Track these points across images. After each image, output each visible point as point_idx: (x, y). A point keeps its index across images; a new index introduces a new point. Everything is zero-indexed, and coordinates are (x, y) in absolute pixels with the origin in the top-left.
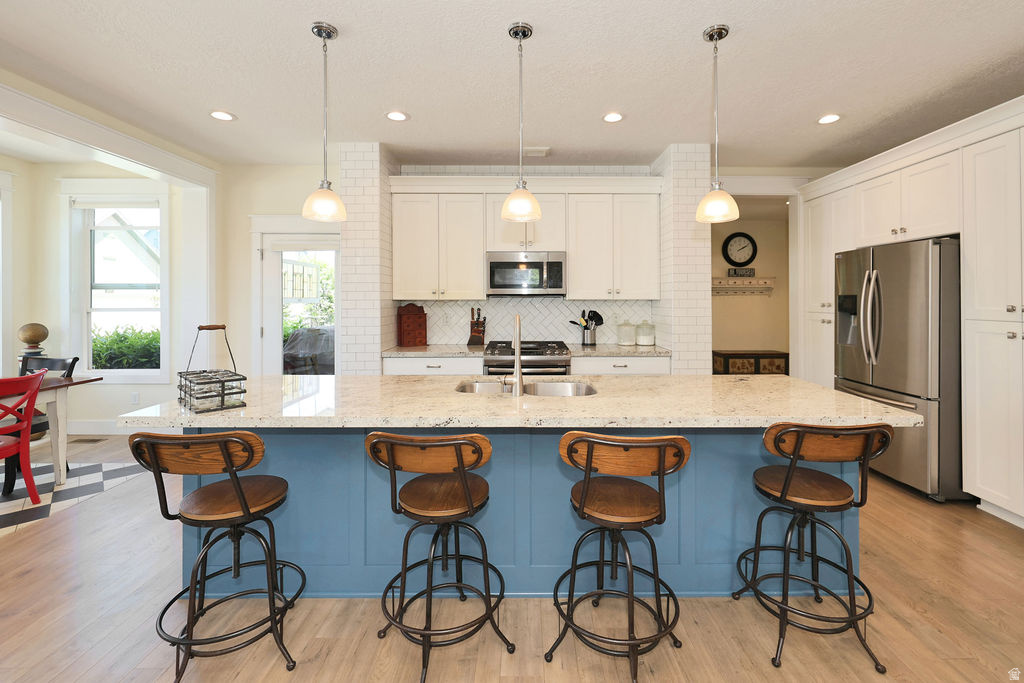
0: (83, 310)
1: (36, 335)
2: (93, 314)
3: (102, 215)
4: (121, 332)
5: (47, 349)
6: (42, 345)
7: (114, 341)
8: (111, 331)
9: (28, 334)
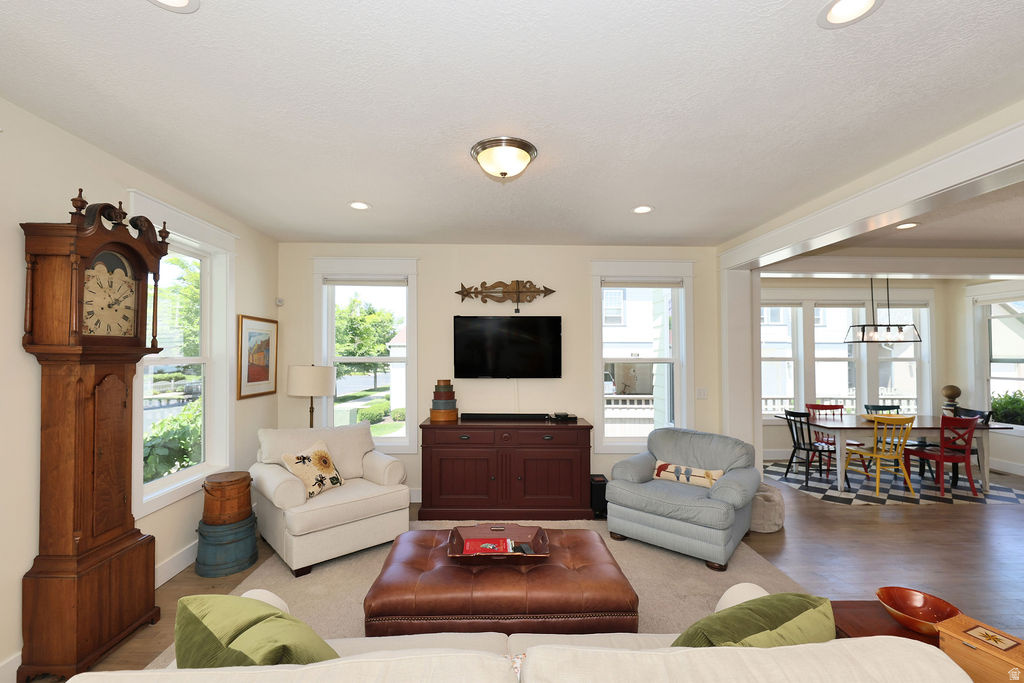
0: (985, 379)
1: (953, 393)
2: (992, 381)
3: (996, 310)
4: (1011, 394)
5: (961, 402)
6: (957, 400)
7: (1007, 403)
8: (1003, 394)
9: (949, 392)
